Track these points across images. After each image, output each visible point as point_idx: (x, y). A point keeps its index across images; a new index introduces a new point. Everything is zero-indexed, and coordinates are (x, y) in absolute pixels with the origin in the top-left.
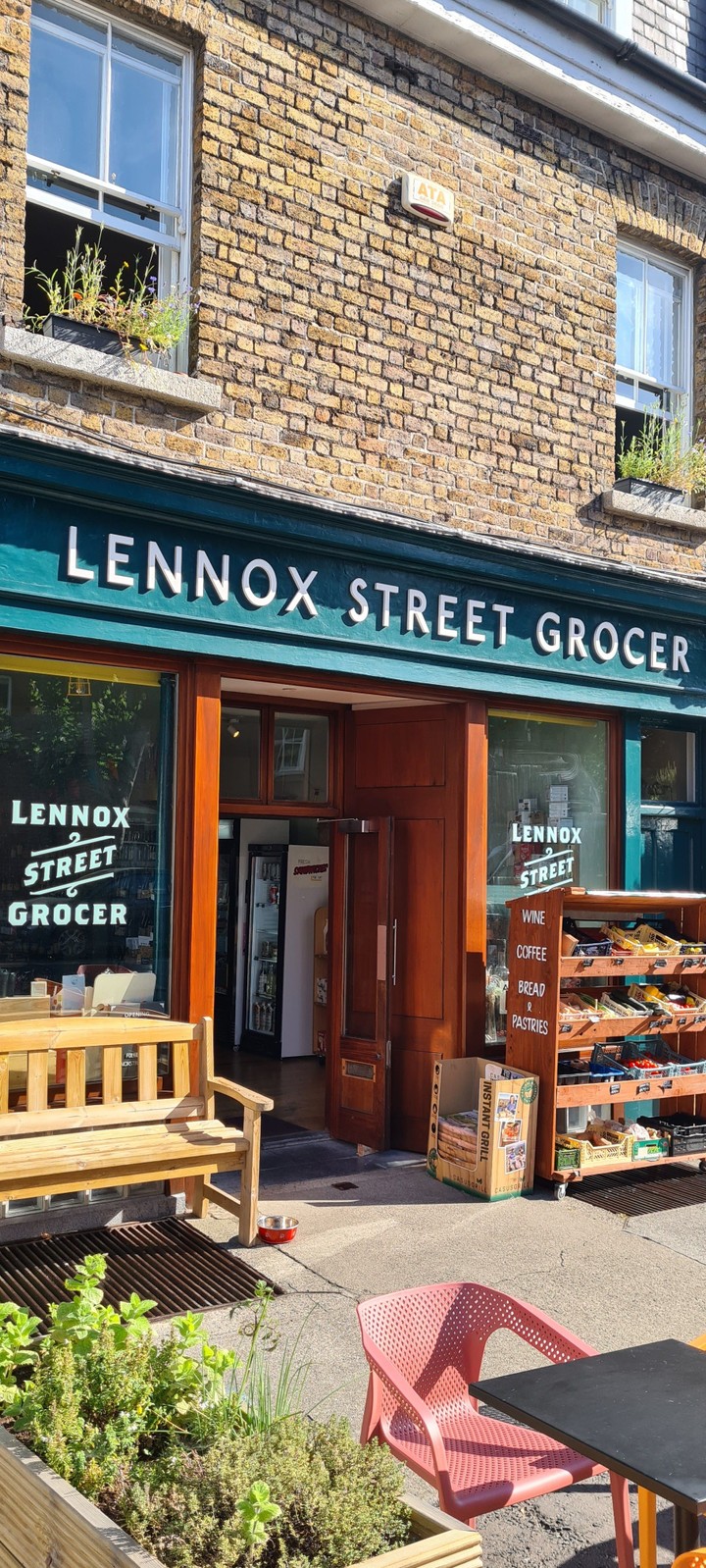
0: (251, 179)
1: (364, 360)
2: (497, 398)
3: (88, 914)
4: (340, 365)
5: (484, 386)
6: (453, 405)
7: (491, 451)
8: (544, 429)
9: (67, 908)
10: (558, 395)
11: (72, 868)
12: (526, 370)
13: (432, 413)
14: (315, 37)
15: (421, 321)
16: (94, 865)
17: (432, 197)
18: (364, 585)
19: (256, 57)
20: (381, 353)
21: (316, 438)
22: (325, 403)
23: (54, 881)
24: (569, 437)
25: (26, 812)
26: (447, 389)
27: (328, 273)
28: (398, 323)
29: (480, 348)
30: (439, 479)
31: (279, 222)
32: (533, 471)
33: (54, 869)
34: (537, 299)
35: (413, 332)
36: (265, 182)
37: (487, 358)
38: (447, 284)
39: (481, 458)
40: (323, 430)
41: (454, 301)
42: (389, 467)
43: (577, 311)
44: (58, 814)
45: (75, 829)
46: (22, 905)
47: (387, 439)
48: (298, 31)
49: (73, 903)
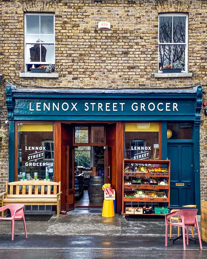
0: (65, 34)
1: (90, 61)
2: (124, 60)
3: (39, 164)
4: (85, 63)
5: (120, 59)
6: (112, 64)
7: (122, 71)
8: (137, 64)
9: (35, 163)
10: (140, 56)
11: (36, 157)
12: (131, 53)
13: (107, 67)
14: (77, 3)
15: (103, 50)
16: (39, 156)
17: (104, 25)
18: (88, 104)
19: (65, 12)
20: (94, 58)
21: (80, 78)
22: (82, 71)
23: (33, 159)
24: (144, 64)
25: (28, 148)
26: (110, 62)
27: (82, 46)
28: (98, 52)
29: (118, 51)
30: (109, 80)
31: (71, 40)
32: (134, 73)
33: (33, 157)
34: (134, 37)
35: (101, 52)
36: (67, 34)
37: (121, 53)
38: (109, 41)
39: (119, 74)
40: (81, 76)
41: (112, 43)
42: (96, 80)
43: (146, 36)
44: (33, 148)
45: (36, 151)
46: (27, 163)
47: (96, 75)
48: (74, 3)
49: (36, 163)
